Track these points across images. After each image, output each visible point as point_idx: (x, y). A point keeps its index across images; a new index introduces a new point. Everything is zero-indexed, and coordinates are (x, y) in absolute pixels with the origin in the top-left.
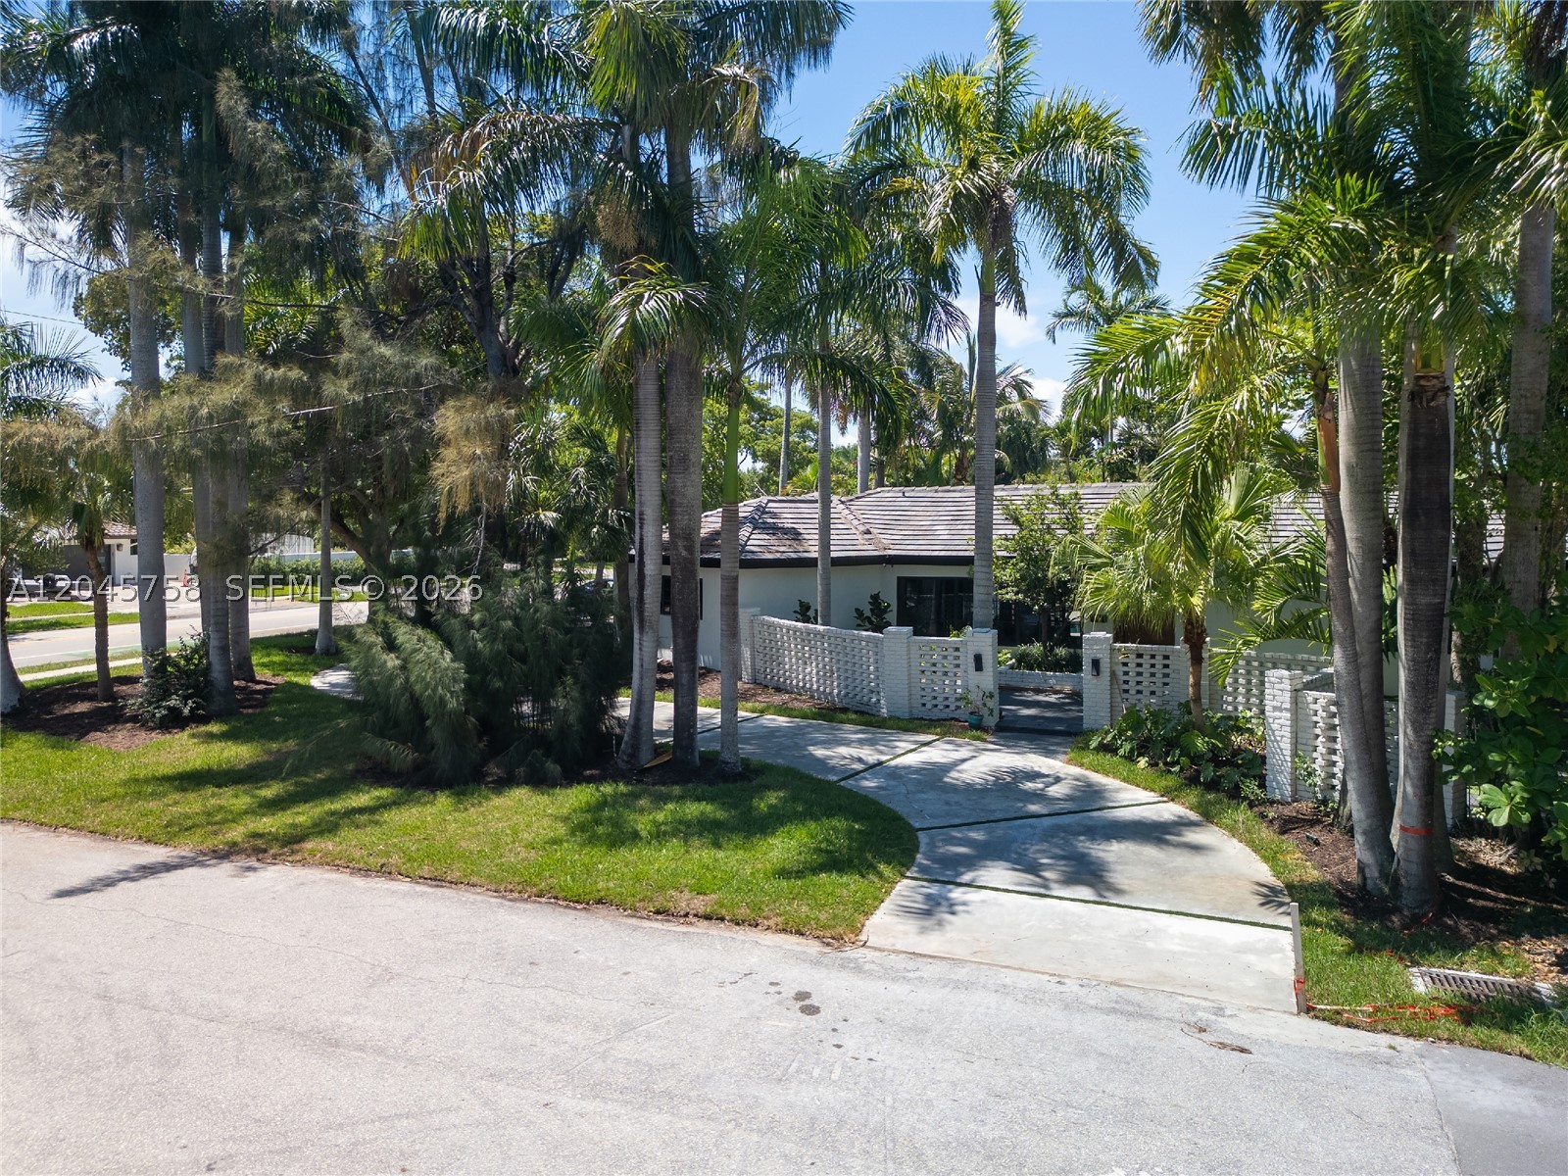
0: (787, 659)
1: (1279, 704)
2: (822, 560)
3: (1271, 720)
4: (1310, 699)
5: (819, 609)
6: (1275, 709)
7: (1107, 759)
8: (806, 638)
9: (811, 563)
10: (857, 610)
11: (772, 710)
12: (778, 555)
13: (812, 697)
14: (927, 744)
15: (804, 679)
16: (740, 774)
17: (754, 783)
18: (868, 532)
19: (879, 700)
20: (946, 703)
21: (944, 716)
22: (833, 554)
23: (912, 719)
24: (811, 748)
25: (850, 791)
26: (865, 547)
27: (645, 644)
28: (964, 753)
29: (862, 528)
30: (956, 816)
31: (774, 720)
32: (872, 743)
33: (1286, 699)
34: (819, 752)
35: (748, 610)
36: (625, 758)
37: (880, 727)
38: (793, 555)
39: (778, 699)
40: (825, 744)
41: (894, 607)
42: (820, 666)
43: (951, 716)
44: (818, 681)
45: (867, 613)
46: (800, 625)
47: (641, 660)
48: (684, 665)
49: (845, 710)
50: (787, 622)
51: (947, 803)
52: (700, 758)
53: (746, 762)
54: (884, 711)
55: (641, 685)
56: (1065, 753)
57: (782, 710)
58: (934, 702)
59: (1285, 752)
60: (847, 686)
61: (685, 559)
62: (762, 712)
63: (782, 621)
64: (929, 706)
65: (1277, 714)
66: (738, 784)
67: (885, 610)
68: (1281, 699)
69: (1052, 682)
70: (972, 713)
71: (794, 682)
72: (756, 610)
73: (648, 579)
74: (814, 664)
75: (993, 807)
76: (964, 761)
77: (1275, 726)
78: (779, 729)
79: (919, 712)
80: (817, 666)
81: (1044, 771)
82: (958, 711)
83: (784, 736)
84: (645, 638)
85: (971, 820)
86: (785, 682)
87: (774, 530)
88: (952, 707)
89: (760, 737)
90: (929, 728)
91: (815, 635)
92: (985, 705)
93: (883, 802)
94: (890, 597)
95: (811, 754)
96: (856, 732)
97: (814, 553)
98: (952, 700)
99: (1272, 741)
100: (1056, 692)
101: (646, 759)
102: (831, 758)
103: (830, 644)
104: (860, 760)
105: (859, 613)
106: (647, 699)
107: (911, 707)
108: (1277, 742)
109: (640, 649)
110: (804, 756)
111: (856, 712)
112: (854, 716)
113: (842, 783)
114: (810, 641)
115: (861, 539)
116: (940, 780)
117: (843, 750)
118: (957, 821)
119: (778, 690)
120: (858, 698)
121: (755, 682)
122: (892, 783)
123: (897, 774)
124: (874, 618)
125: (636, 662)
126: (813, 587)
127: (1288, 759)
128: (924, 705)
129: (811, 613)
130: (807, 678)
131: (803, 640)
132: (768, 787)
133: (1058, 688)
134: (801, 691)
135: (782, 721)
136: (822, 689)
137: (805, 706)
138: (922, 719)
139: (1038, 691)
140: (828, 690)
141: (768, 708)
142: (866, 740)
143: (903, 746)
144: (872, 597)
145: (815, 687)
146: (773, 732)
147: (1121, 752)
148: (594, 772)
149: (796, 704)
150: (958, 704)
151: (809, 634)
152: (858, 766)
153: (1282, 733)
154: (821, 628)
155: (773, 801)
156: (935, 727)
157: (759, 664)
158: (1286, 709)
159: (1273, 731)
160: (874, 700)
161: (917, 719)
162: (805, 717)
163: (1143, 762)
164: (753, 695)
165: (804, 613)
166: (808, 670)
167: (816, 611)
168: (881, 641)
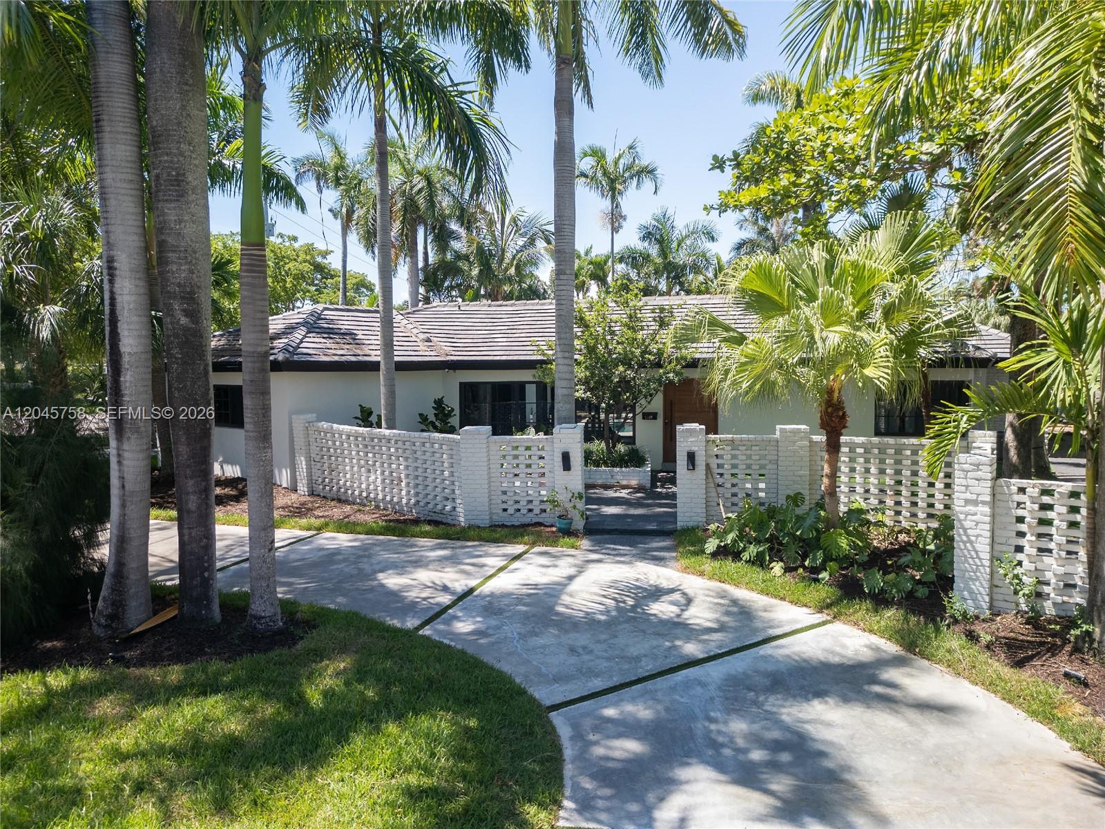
0: (348, 468)
1: (974, 497)
2: (386, 364)
3: (962, 517)
4: (1014, 489)
5: (383, 413)
6: (967, 502)
7: (730, 566)
8: (369, 445)
9: (374, 366)
10: (421, 415)
11: (331, 527)
12: (336, 358)
13: (377, 507)
14: (517, 557)
15: (368, 488)
16: (280, 632)
17: (300, 646)
18: (429, 340)
19: (454, 508)
20: (530, 507)
21: (526, 520)
22: (396, 359)
23: (494, 527)
24: (381, 576)
25: (439, 645)
26: (427, 353)
27: (126, 455)
28: (564, 568)
29: (422, 336)
30: (592, 673)
31: (334, 538)
32: (453, 560)
33: (984, 490)
34: (392, 581)
35: (302, 417)
36: (103, 621)
37: (458, 539)
38: (353, 359)
39: (337, 512)
40: (399, 568)
41: (457, 412)
42: (387, 473)
43: (534, 520)
44: (384, 490)
45: (432, 418)
46: (361, 429)
47: (122, 478)
48: (191, 482)
49: (416, 522)
50: (347, 428)
51: (573, 650)
52: (223, 606)
53: (288, 608)
54: (462, 519)
55: (123, 515)
56: (676, 559)
57: (345, 526)
58: (517, 506)
59: (982, 555)
60: (417, 494)
61: (186, 329)
62: (319, 529)
63: (342, 427)
64: (511, 511)
65: (970, 508)
66: (274, 654)
67: (449, 415)
68: (978, 490)
69: (619, 477)
70: (560, 517)
71: (357, 493)
72: (312, 417)
73: (126, 359)
74: (378, 472)
75: (634, 651)
76: (571, 578)
77: (967, 524)
78: (337, 552)
79: (500, 518)
80: (383, 473)
81: (665, 584)
82: (544, 515)
83: (345, 560)
84: (126, 447)
85: (615, 681)
86: (346, 492)
87: (330, 333)
88: (537, 511)
89: (314, 565)
90: (515, 537)
91: (380, 440)
92: (574, 507)
93: (487, 658)
94: (453, 401)
95: (383, 586)
96: (433, 549)
97: (376, 356)
98: (536, 503)
99: (964, 543)
100: (624, 487)
101: (138, 618)
102: (408, 588)
103: (397, 449)
104: (445, 589)
105: (424, 418)
106: (133, 533)
107: (491, 514)
108: (971, 542)
109: (119, 463)
110: (372, 590)
111: (430, 522)
112: (427, 528)
113: (426, 631)
114: (373, 447)
115: (422, 347)
116: (551, 609)
117: (424, 576)
118: (598, 684)
119: (341, 501)
120: (430, 506)
121: (312, 493)
122: (493, 622)
123: (494, 607)
124: (439, 420)
125: (114, 482)
126: (377, 392)
127: (987, 563)
128: (505, 510)
129: (373, 419)
130: (372, 487)
131: (366, 446)
132: (319, 654)
133: (624, 483)
134: (362, 503)
135: (343, 540)
136: (388, 498)
137: (368, 518)
138: (503, 526)
139: (606, 487)
140: (395, 500)
141: (327, 524)
142: (446, 558)
143: (494, 562)
144: (435, 402)
145: (380, 497)
146: (332, 556)
147: (745, 556)
148: (58, 644)
149: (361, 517)
150: (543, 507)
151: (372, 439)
152: (445, 599)
153: (978, 532)
154: (387, 432)
155: (328, 682)
156: (523, 536)
157: (316, 474)
158: (984, 503)
159: (965, 530)
160: (448, 508)
161: (499, 526)
162: (370, 532)
163: (777, 568)
164: (309, 510)
165: (366, 417)
166: (372, 478)
167: (379, 417)
168: (457, 443)
